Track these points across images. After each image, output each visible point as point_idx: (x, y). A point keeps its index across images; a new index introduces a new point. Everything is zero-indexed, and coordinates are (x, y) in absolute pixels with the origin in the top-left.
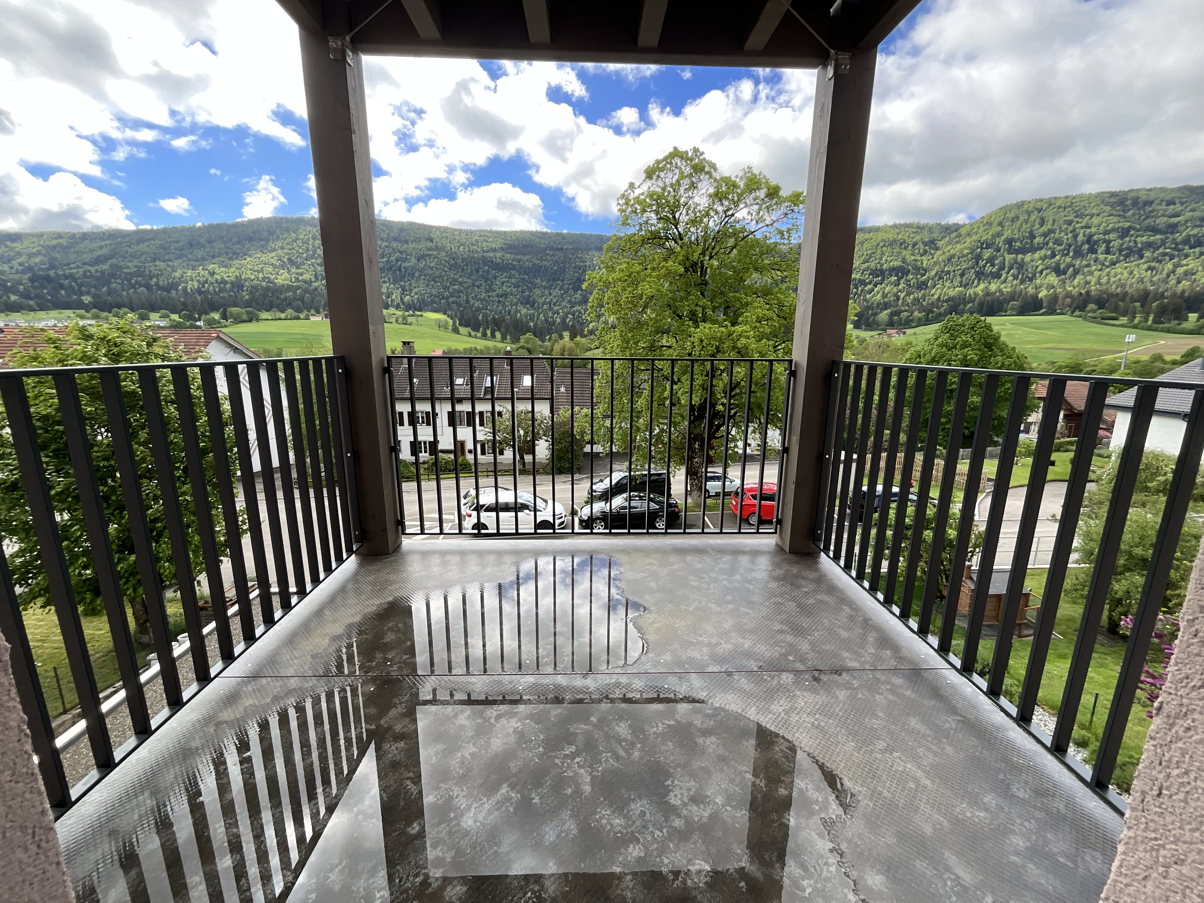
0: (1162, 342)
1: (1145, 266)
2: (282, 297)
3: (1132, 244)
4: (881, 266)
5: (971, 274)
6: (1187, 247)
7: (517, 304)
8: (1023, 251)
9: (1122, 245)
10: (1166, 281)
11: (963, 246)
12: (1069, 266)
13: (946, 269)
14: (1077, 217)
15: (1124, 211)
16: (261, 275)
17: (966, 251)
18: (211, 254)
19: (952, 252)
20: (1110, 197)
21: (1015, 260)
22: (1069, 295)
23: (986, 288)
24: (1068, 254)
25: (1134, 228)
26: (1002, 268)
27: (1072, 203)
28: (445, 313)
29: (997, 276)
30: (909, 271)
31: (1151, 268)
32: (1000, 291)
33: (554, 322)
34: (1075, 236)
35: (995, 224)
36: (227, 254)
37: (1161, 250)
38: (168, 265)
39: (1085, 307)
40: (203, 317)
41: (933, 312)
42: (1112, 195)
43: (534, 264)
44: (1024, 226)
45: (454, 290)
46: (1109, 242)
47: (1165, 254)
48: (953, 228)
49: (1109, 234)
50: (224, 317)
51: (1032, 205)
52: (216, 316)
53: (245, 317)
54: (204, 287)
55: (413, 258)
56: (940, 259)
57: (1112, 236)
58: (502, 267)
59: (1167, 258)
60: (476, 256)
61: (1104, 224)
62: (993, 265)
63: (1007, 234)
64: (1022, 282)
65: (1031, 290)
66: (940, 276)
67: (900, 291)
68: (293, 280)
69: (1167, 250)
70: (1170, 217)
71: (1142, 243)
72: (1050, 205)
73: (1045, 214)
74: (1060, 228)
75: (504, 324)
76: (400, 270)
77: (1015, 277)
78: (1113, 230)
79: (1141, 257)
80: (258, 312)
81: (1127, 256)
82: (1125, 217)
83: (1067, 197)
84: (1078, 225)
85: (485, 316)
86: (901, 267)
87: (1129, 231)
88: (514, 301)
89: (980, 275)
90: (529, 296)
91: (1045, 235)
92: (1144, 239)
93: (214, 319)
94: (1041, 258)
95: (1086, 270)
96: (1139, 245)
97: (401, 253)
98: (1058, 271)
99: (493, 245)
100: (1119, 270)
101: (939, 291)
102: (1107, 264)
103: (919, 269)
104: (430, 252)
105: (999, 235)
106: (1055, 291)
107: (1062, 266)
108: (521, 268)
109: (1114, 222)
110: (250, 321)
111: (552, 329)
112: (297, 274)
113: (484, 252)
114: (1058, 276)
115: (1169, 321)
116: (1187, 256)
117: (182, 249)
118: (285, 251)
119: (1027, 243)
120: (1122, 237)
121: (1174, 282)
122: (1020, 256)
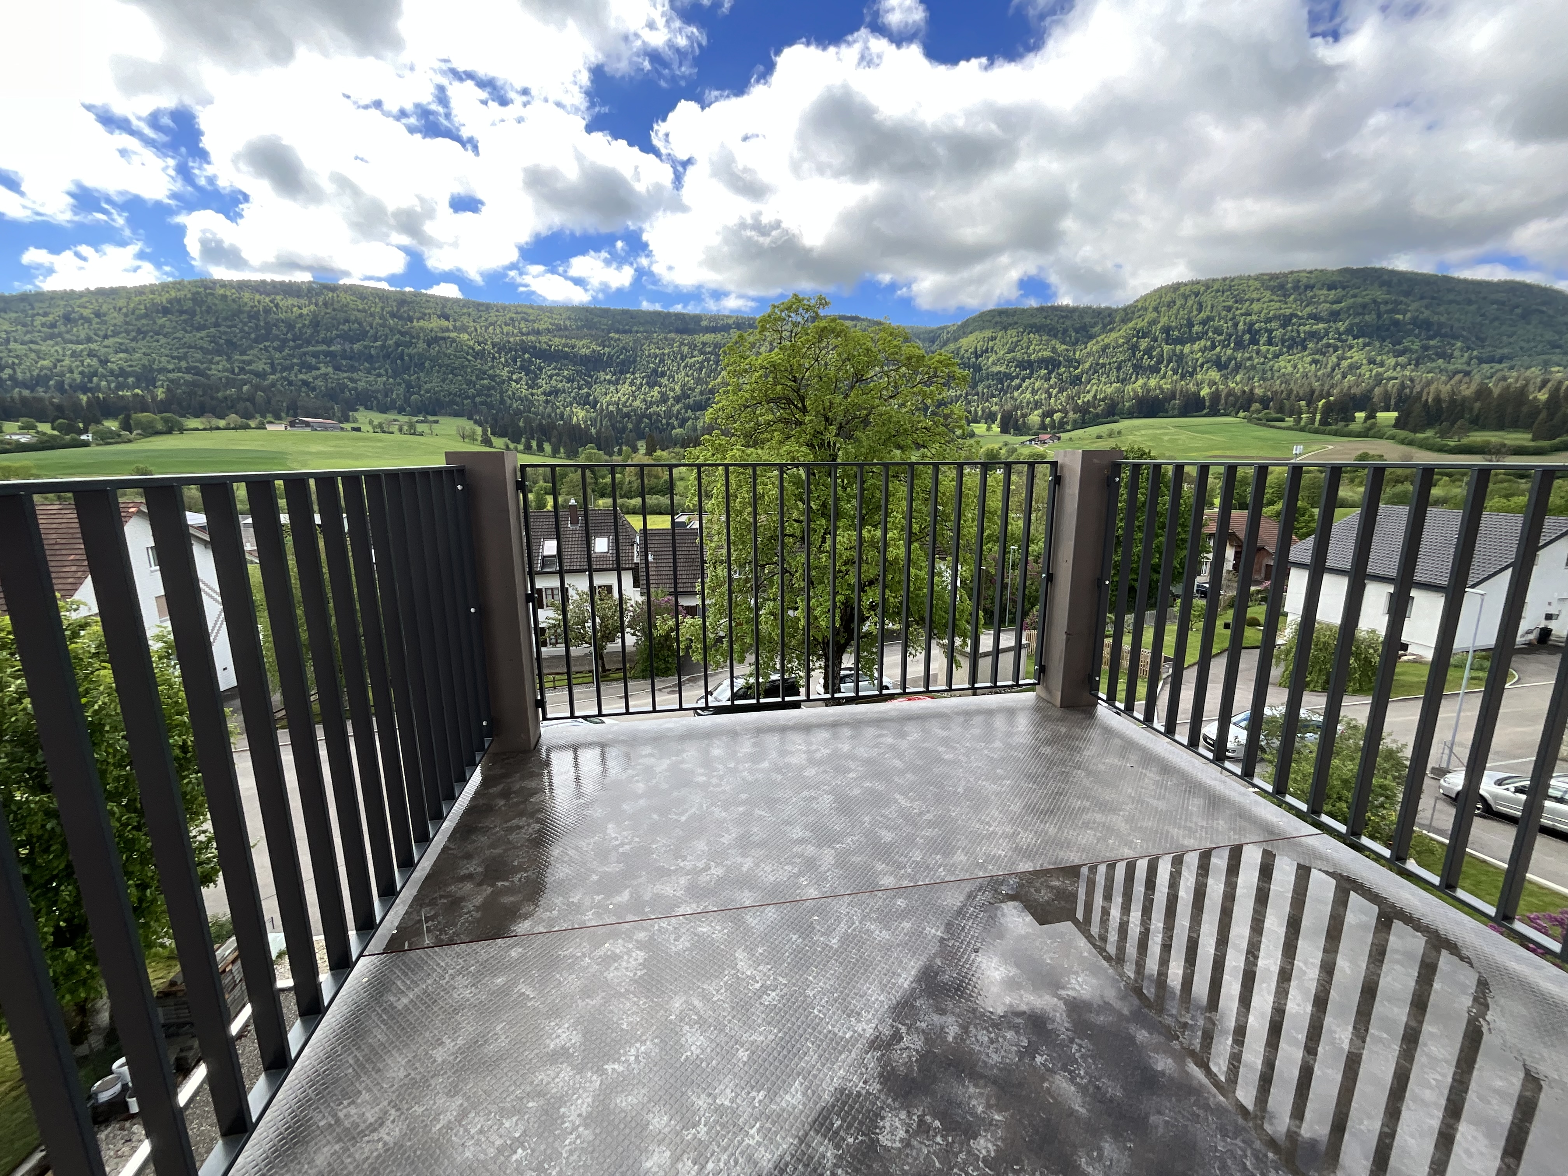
0: (1331, 447)
1: (1309, 359)
2: (220, 395)
3: (1294, 334)
4: (1029, 355)
5: (1128, 368)
6: (1350, 338)
7: (571, 404)
8: (1181, 341)
9: (1285, 334)
10: (1331, 375)
11: (1117, 335)
12: (1230, 359)
13: (1101, 361)
14: (1236, 302)
15: (1284, 296)
16: (183, 364)
17: (1121, 341)
18: (101, 333)
19: (1106, 341)
20: (1270, 280)
21: (1174, 351)
22: (1231, 393)
23: (1145, 384)
24: (1229, 345)
25: (1296, 316)
26: (1160, 362)
27: (1230, 286)
28: (470, 418)
29: (1155, 370)
30: (1060, 363)
31: (1315, 362)
32: (1161, 388)
33: (624, 429)
34: (1236, 325)
35: (1151, 310)
36: (128, 332)
37: (1325, 341)
38: (31, 350)
39: (1249, 407)
40: (92, 427)
41: (1090, 412)
42: (1273, 277)
43: (594, 351)
44: (1181, 313)
45: (483, 386)
46: (1270, 332)
47: (1328, 345)
48: (1106, 313)
49: (1270, 322)
50: (127, 426)
51: (1188, 288)
52: (113, 425)
53: (160, 426)
54: (91, 381)
55: (421, 341)
56: (1094, 349)
57: (1274, 325)
58: (550, 356)
59: (1331, 350)
60: (512, 340)
61: (1265, 311)
62: (1151, 357)
63: (1164, 321)
64: (1183, 377)
65: (1192, 388)
66: (1096, 368)
67: (1051, 387)
68: (237, 370)
69: (1331, 341)
70: (1332, 303)
71: (1305, 332)
72: (1208, 288)
73: (1204, 298)
74: (1220, 314)
75: (555, 432)
76: (402, 359)
77: (1175, 372)
78: (1275, 317)
79: (1305, 348)
80: (181, 419)
81: (1290, 348)
82: (1286, 303)
83: (1225, 279)
84: (1238, 312)
85: (528, 421)
86: (1051, 358)
87: (1290, 320)
88: (568, 400)
89: (1138, 369)
90: (588, 395)
91: (1204, 323)
92: (1307, 328)
93: (111, 432)
94: (1200, 350)
95: (1248, 364)
96: (1302, 335)
97: (403, 334)
98: (1220, 365)
99: (536, 326)
100: (1282, 364)
101: (1095, 388)
102: (1270, 356)
103: (1071, 361)
104: (446, 334)
105: (1154, 322)
106: (1217, 389)
107: (1223, 359)
108: (575, 356)
109: (1275, 307)
110: (169, 432)
111: (622, 438)
112: (243, 362)
113: (523, 334)
114: (1219, 370)
115: (1337, 421)
116: (1351, 347)
117: (53, 325)
118: (222, 329)
119: (1185, 333)
120: (1284, 326)
121: (1339, 376)
122: (1179, 347)
